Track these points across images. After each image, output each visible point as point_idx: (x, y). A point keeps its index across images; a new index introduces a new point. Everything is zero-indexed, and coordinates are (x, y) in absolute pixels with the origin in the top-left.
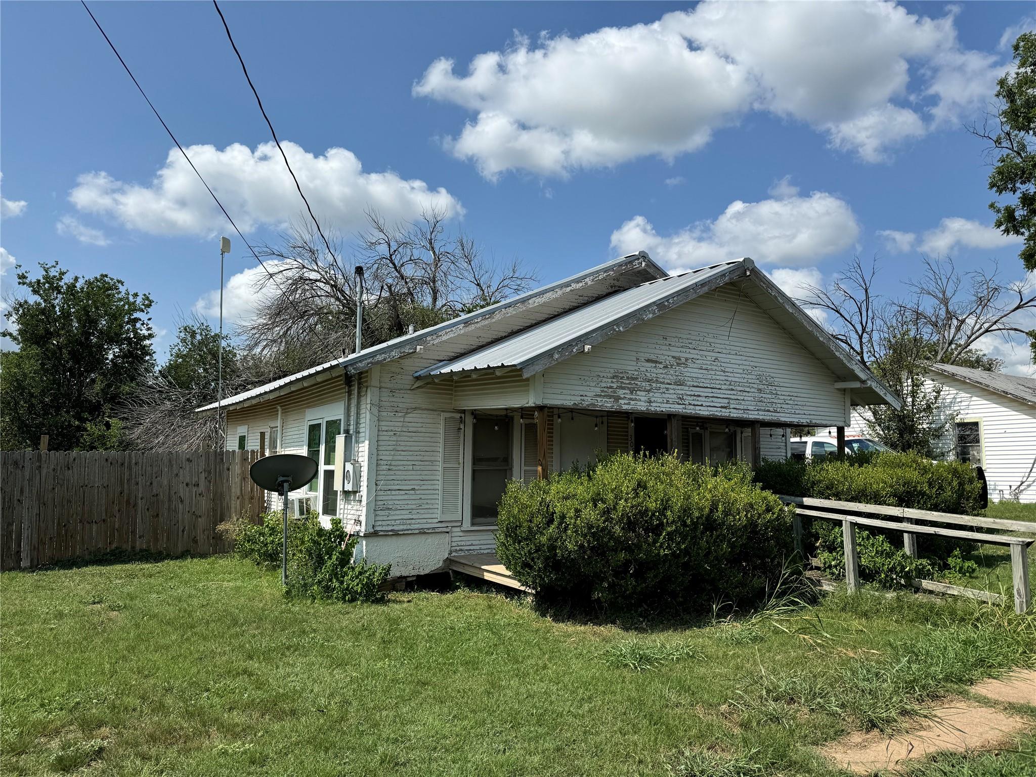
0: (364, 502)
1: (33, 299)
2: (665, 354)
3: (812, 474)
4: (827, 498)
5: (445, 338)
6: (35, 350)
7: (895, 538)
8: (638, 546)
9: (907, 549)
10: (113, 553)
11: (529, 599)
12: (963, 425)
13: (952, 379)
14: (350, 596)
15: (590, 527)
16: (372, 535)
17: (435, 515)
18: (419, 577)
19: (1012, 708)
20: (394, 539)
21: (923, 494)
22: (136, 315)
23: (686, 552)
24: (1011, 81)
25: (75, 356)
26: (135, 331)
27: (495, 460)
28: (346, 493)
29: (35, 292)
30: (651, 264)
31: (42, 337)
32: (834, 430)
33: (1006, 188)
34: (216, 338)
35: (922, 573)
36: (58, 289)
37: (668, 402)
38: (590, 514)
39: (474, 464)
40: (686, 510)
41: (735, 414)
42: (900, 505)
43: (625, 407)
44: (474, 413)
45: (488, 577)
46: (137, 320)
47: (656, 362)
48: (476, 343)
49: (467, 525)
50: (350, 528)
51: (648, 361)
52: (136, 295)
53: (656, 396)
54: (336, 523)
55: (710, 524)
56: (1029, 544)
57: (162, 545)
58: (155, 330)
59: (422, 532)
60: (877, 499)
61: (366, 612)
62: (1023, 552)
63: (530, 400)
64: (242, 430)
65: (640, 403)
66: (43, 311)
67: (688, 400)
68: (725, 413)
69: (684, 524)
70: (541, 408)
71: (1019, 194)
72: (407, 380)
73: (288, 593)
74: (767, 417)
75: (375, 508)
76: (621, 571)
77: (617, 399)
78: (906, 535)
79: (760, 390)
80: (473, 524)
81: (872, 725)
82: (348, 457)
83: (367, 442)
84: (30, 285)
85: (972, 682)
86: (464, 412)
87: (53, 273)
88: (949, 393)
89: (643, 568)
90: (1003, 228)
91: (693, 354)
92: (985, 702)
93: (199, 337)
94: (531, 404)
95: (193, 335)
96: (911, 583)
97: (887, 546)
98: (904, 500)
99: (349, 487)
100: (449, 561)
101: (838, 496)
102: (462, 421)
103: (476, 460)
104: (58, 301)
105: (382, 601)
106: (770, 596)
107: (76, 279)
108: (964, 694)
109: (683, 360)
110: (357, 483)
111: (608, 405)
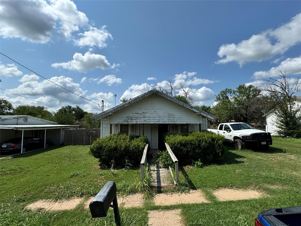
37: (141, 121)
43: (130, 123)
47: (138, 113)
51: (135, 113)
53: (138, 121)
65: (134, 122)
109: (145, 112)
111: (126, 123)
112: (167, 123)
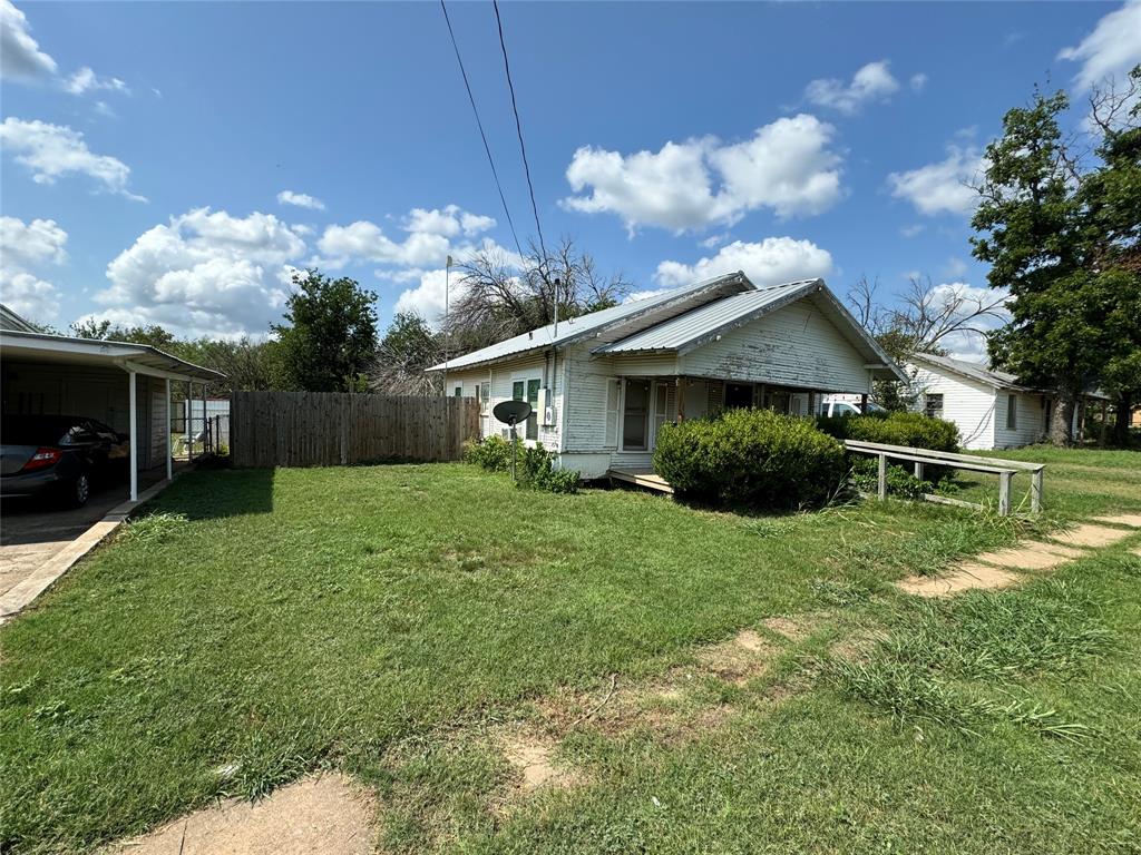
0: (560, 432)
1: (302, 293)
2: (761, 343)
3: (852, 424)
4: (862, 440)
5: (614, 328)
6: (306, 328)
7: (909, 466)
8: (753, 466)
9: (916, 475)
10: (392, 457)
11: (669, 497)
12: (931, 396)
13: (928, 363)
14: (557, 489)
15: (725, 453)
16: (565, 453)
17: (601, 443)
18: (591, 480)
19: (1007, 569)
20: (578, 456)
21: (925, 440)
22: (367, 305)
23: (781, 470)
24: (998, 146)
25: (330, 331)
26: (366, 316)
27: (638, 409)
28: (545, 426)
29: (303, 288)
30: (746, 280)
31: (309, 318)
32: (860, 396)
33: (984, 227)
34: (418, 321)
35: (926, 490)
36: (317, 286)
37: (760, 375)
38: (725, 446)
39: (626, 412)
40: (784, 444)
41: (801, 384)
42: (910, 446)
43: (733, 377)
44: (626, 378)
45: (638, 482)
46: (367, 309)
47: (755, 348)
48: (630, 331)
49: (620, 450)
50: (548, 448)
51: (751, 347)
52: (366, 292)
53: (753, 371)
54: (539, 445)
55: (797, 454)
56: (1014, 473)
57: (421, 453)
58: (378, 316)
59: (594, 453)
60: (896, 442)
61: (567, 500)
62: (1010, 478)
63: (677, 371)
64: (458, 384)
65: (743, 375)
66: (309, 301)
67: (773, 374)
68: (794, 383)
69: (782, 453)
70: (682, 377)
71: (992, 231)
72: (588, 355)
73: (518, 485)
74: (820, 387)
75: (567, 436)
76: (740, 481)
77: (730, 371)
78: (917, 464)
79: (817, 369)
80: (624, 449)
81: (923, 572)
82: (548, 403)
83: (562, 396)
84: (300, 283)
85: (977, 553)
86: (619, 377)
87: (315, 276)
88: (923, 373)
89: (754, 479)
90: (978, 255)
91: (778, 343)
92: (988, 565)
93: (407, 321)
94: (676, 374)
95: (403, 319)
96: (917, 494)
97: (903, 472)
98: (915, 443)
99: (549, 423)
100: (609, 471)
101: (869, 440)
102: (619, 383)
103: (627, 409)
104: (318, 294)
105: (574, 493)
106: (830, 499)
107: (329, 280)
108: (975, 560)
109: (772, 347)
110: (555, 420)
111: (723, 375)
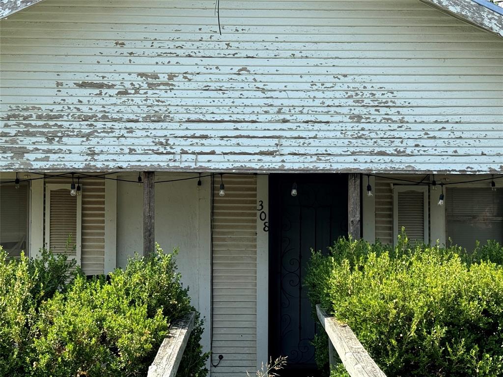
2: (121, 71)
43: (37, 165)
47: (101, 86)
51: (83, 85)
53: (106, 144)
65: (69, 158)
77: (20, 152)
79: (358, 116)
91: (187, 65)
109: (163, 78)
112: (339, 165)
